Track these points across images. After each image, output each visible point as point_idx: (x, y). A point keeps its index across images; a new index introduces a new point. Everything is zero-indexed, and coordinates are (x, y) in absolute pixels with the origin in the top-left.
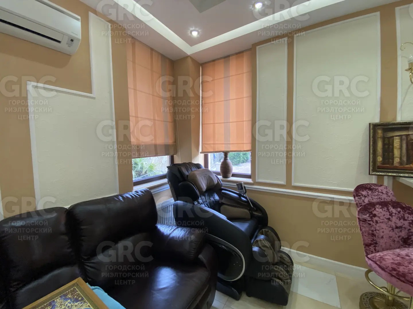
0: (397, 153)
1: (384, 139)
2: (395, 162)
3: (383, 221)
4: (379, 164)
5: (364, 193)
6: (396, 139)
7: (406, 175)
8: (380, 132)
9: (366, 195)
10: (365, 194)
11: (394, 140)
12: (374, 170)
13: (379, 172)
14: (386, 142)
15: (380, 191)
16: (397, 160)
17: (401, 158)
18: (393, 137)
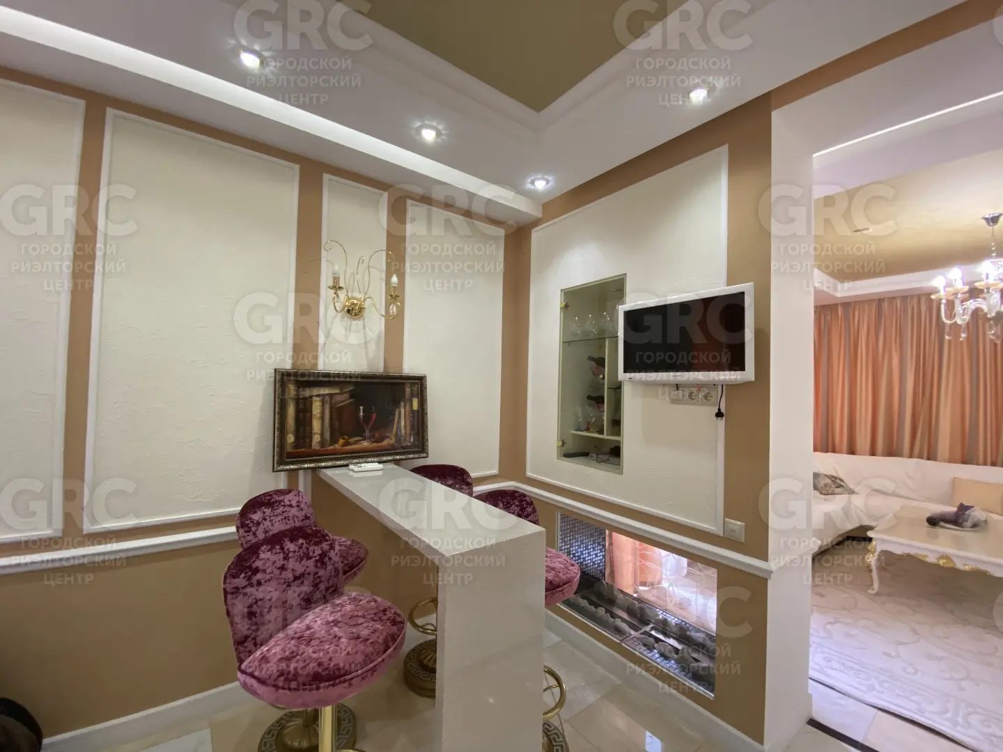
0: (316, 425)
1: (298, 400)
2: (313, 443)
3: (272, 575)
4: (289, 449)
5: (257, 517)
6: (316, 401)
7: (330, 464)
8: (292, 388)
9: (260, 520)
10: (259, 518)
11: (313, 403)
12: (281, 462)
13: (288, 464)
14: (301, 406)
15: (288, 503)
16: (316, 438)
17: (322, 435)
18: (311, 397)
